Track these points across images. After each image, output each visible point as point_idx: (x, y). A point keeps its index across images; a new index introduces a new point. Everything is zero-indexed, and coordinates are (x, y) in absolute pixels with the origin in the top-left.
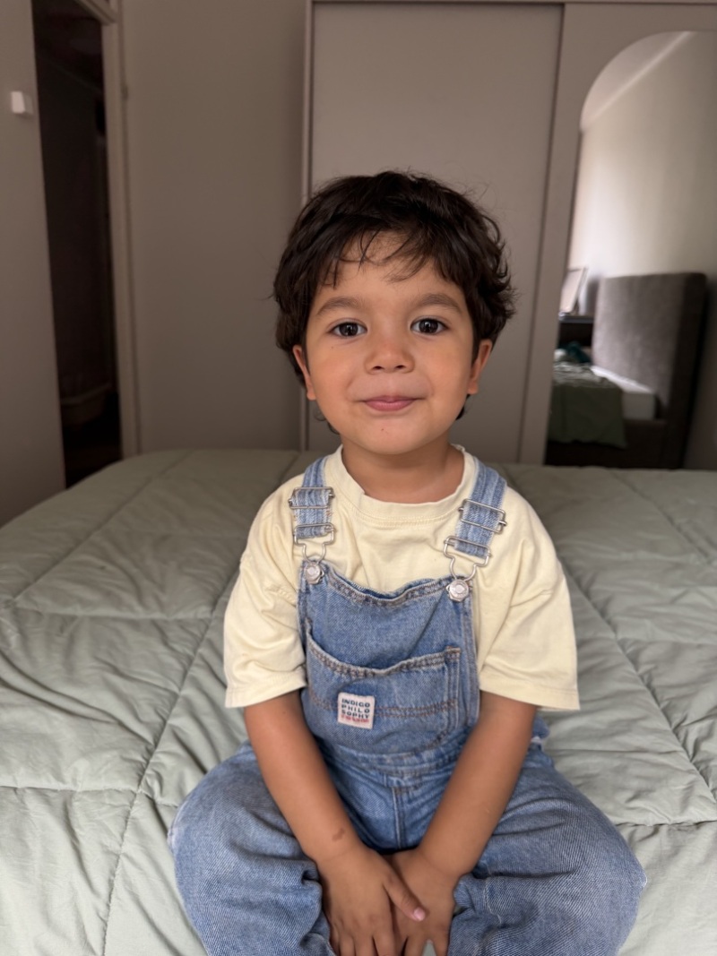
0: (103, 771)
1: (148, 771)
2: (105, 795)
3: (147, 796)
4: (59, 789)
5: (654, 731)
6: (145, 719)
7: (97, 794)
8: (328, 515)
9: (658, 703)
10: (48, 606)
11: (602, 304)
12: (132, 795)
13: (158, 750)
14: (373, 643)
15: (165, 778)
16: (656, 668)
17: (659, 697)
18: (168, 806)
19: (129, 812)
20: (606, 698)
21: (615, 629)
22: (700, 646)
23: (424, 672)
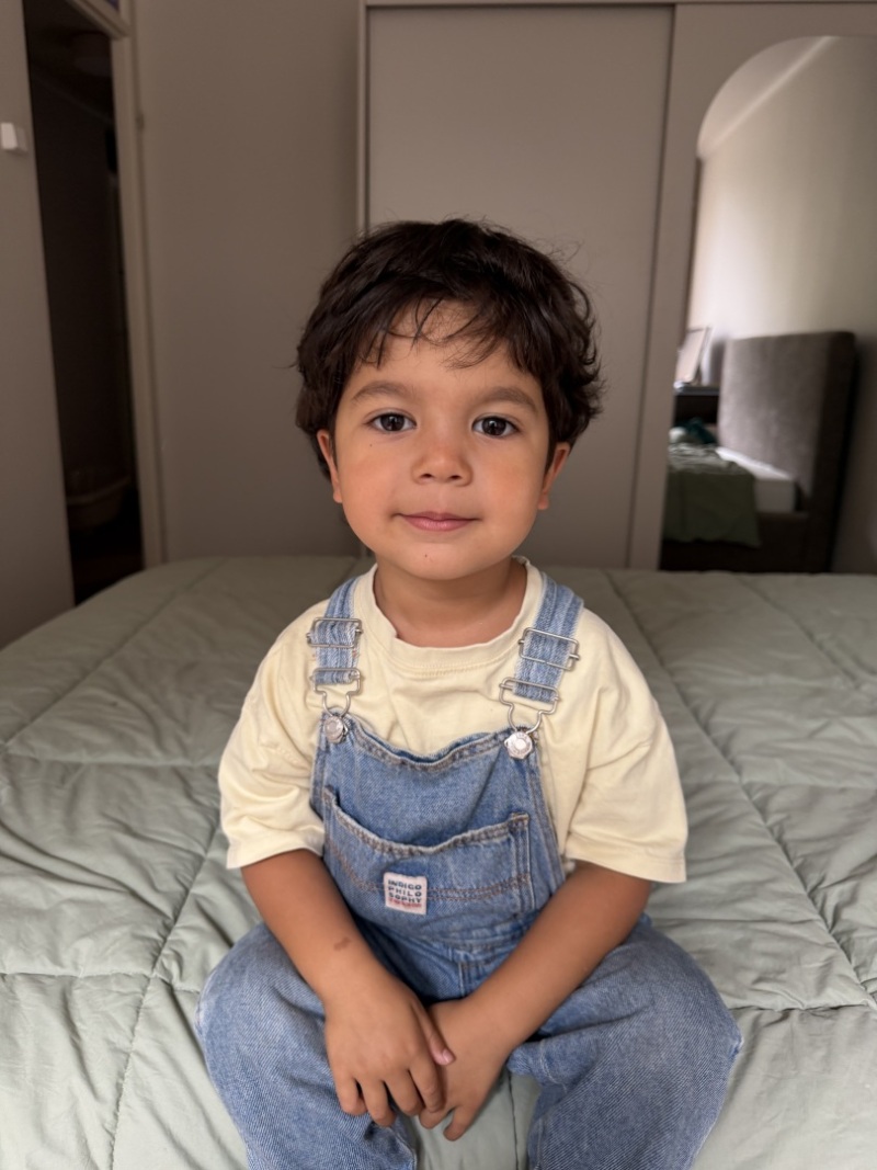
0: (110, 951)
1: (165, 951)
2: (113, 980)
3: (163, 981)
4: (56, 974)
5: (785, 896)
6: (163, 888)
7: (103, 979)
8: (354, 656)
9: (791, 861)
10: (46, 751)
11: (729, 371)
12: (145, 980)
13: (178, 925)
14: (416, 815)
15: (186, 958)
16: (789, 818)
17: (792, 854)
18: (189, 992)
19: (141, 1001)
20: (726, 856)
21: (739, 772)
22: (843, 790)
23: (485, 846)
